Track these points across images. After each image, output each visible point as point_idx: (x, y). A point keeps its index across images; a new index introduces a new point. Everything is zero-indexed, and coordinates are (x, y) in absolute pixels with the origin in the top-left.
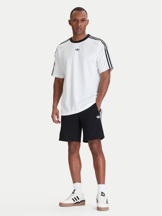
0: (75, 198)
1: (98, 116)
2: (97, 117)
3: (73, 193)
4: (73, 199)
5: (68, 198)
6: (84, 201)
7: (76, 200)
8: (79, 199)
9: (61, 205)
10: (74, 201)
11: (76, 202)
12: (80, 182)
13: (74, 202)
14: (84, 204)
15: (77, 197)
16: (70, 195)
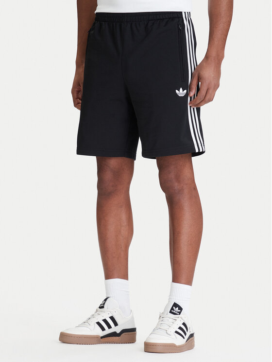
0: (105, 321)
1: (181, 89)
2: (177, 91)
3: (102, 307)
4: (98, 323)
5: (85, 320)
6: (134, 330)
7: (109, 327)
8: (116, 324)
9: (65, 338)
10: (103, 329)
11: (108, 331)
12: (125, 276)
13: (102, 333)
14: (132, 340)
15: (112, 318)
16: (93, 313)
